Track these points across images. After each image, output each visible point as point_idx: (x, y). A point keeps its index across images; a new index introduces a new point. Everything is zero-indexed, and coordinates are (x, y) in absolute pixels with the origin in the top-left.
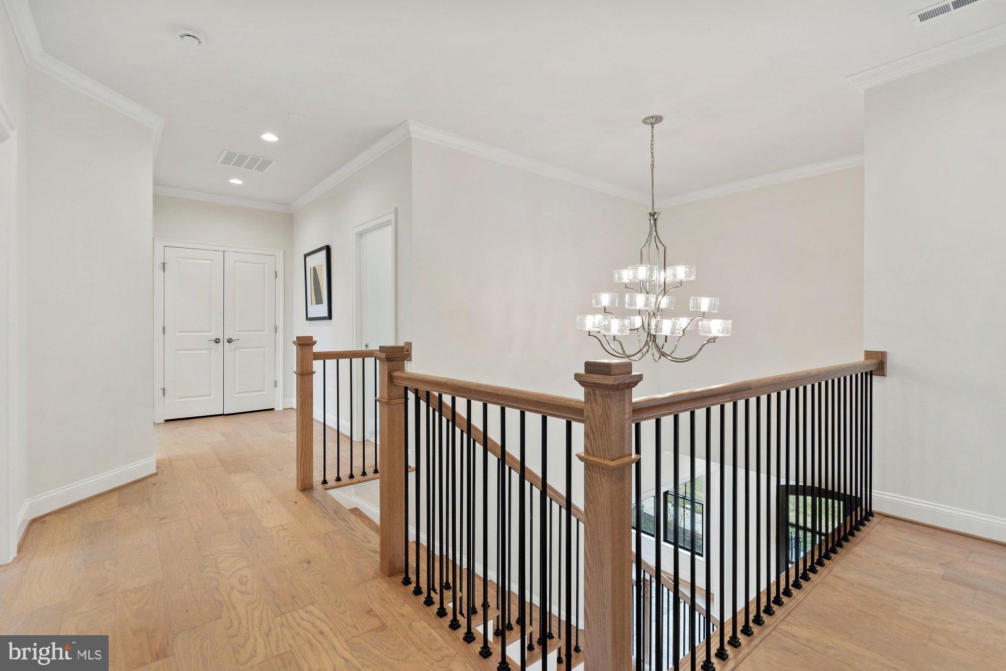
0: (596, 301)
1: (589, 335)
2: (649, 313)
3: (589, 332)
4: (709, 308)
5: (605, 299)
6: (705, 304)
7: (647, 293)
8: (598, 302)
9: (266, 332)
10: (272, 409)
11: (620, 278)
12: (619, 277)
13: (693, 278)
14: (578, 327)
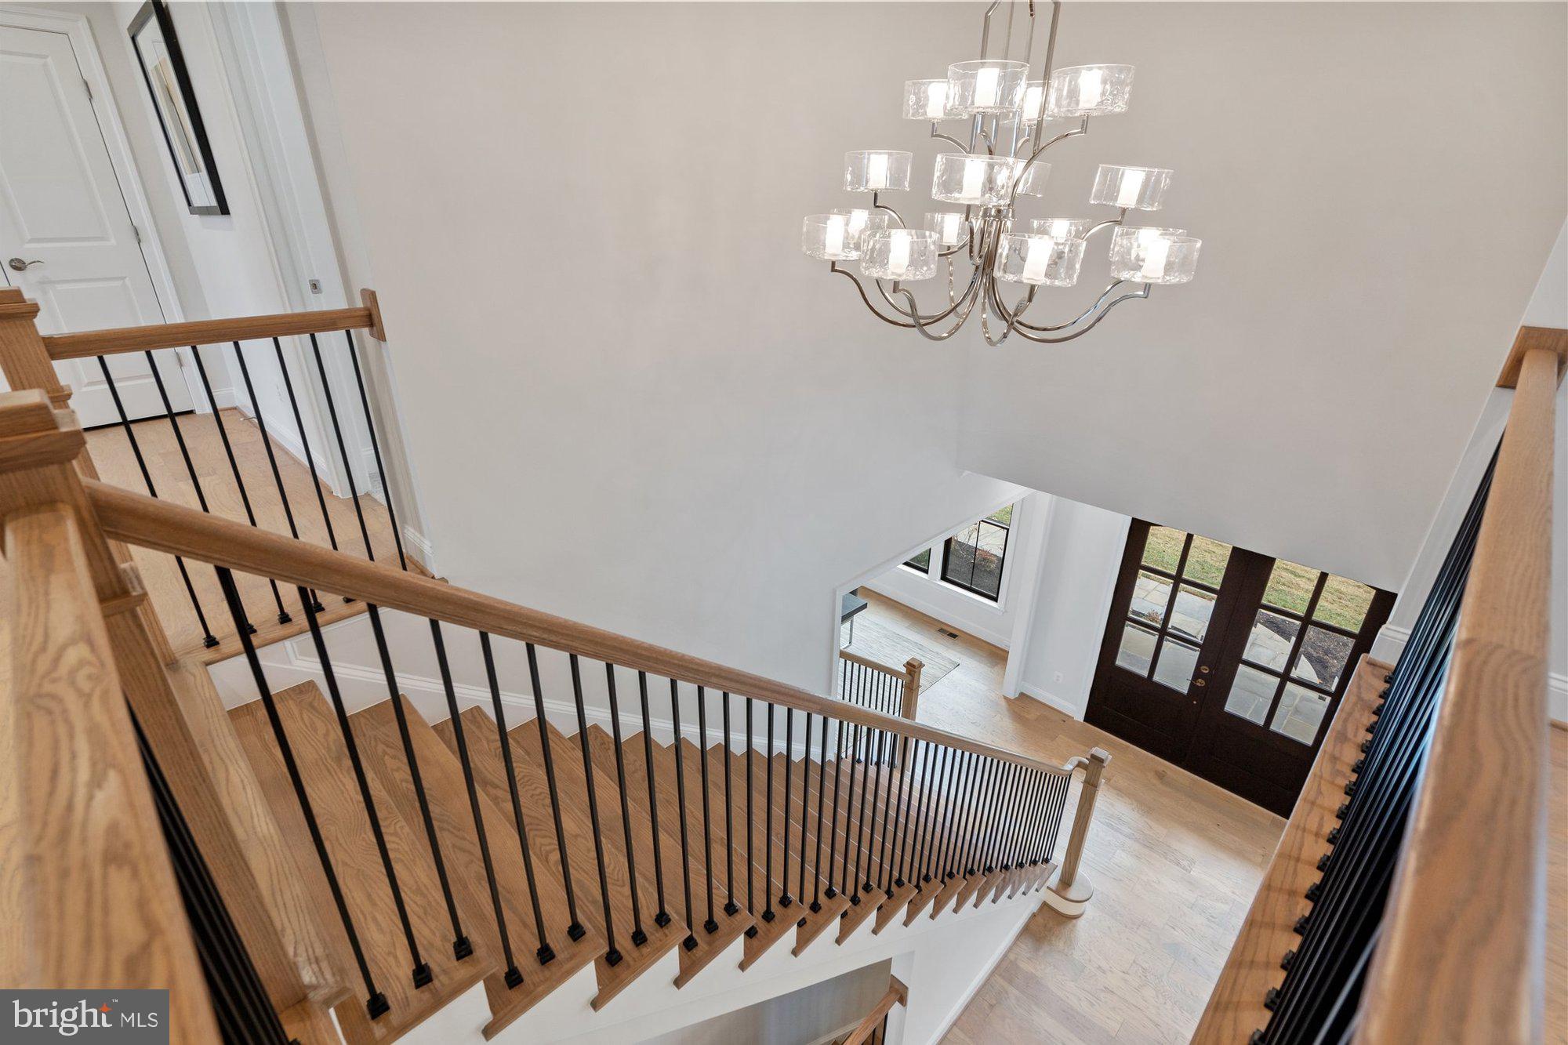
0: (853, 173)
1: (833, 270)
2: (986, 210)
3: (833, 264)
4: (1141, 199)
5: (878, 170)
6: (1131, 185)
7: (991, 153)
8: (860, 177)
9: (113, 242)
10: (191, 412)
11: (921, 105)
12: (918, 100)
13: (1120, 107)
14: (804, 248)
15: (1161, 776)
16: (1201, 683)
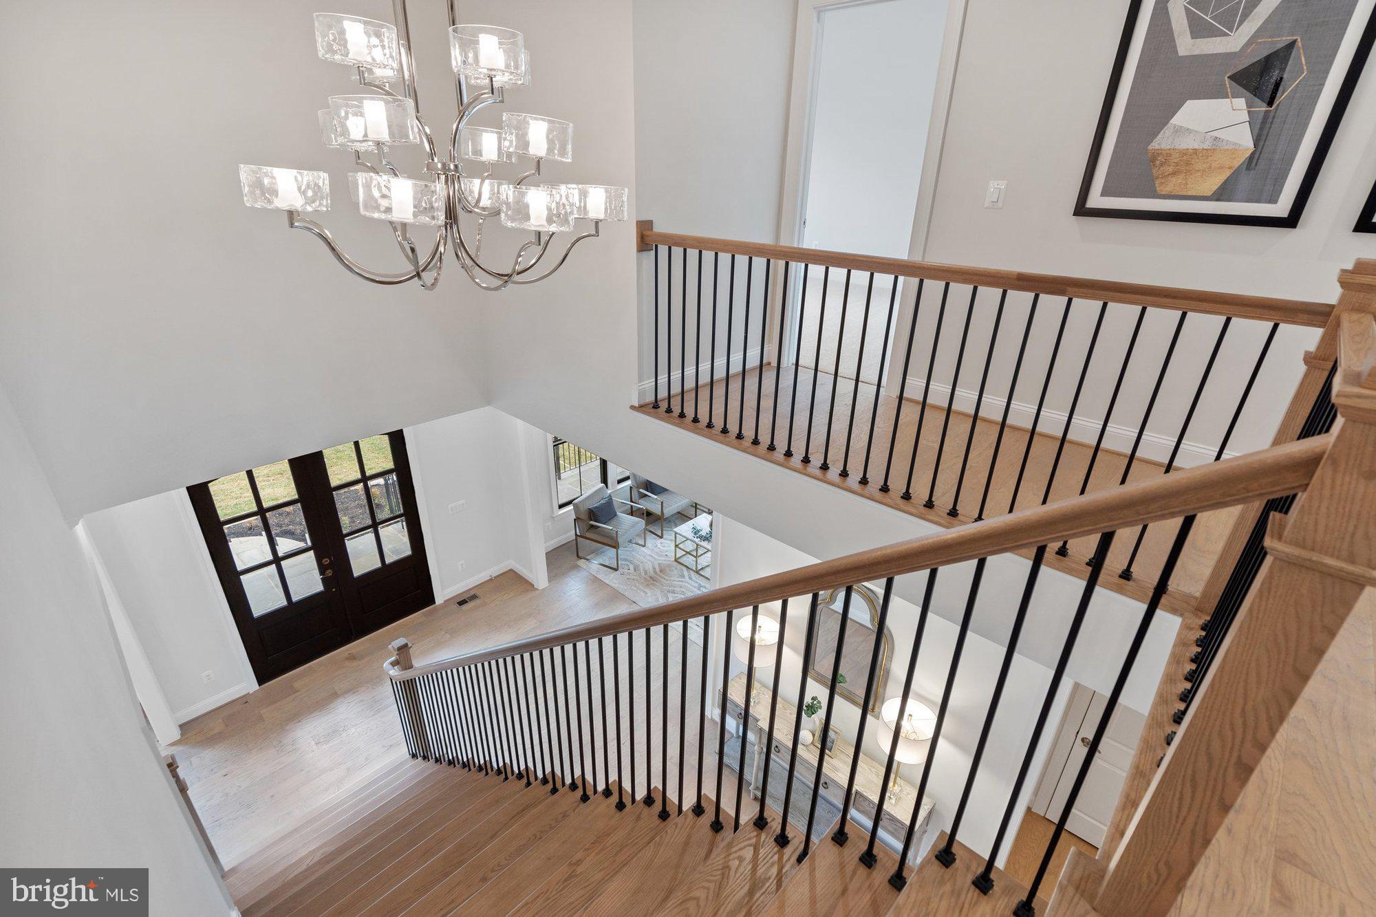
15: (352, 658)
16: (329, 573)
